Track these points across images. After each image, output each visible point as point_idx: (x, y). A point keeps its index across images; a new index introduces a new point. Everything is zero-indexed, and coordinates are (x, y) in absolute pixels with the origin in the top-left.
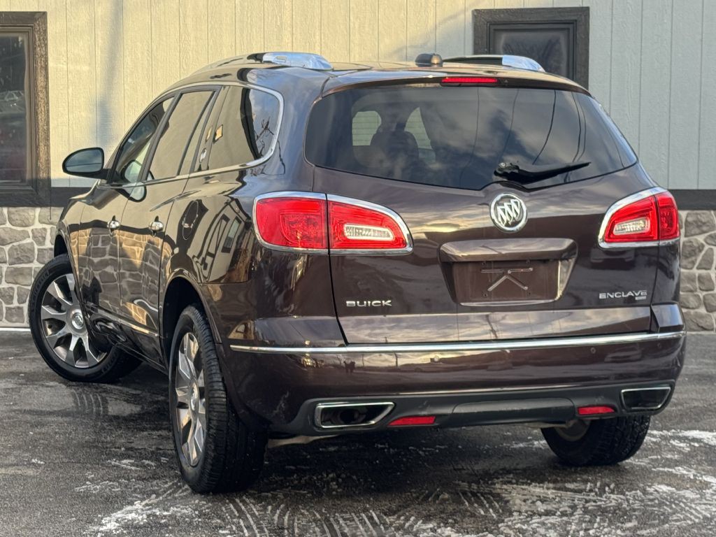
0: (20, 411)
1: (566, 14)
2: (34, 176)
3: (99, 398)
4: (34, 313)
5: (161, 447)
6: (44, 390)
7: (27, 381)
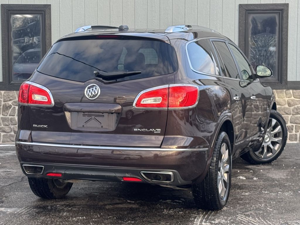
1: (279, 6)
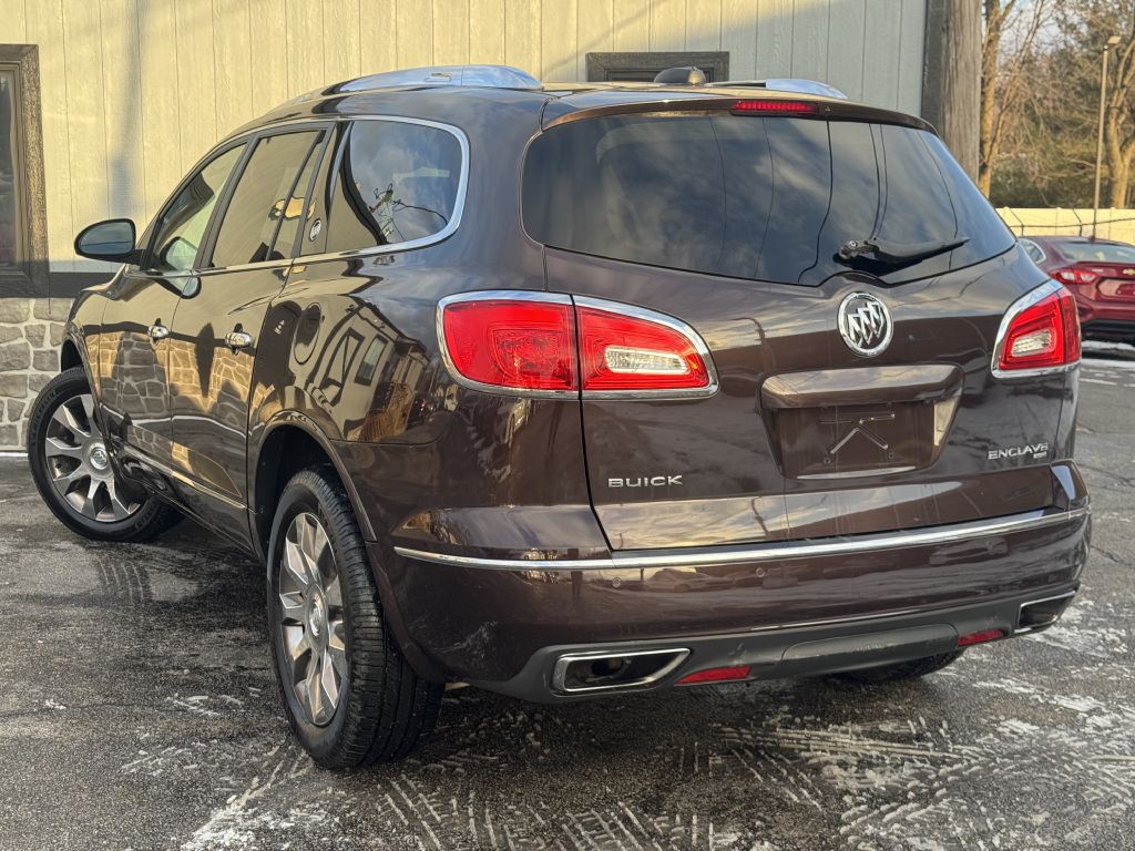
0: (21, 597)
2: (27, 259)
3: (135, 568)
4: (36, 447)
5: (243, 663)
6: (54, 557)
7: (28, 541)
